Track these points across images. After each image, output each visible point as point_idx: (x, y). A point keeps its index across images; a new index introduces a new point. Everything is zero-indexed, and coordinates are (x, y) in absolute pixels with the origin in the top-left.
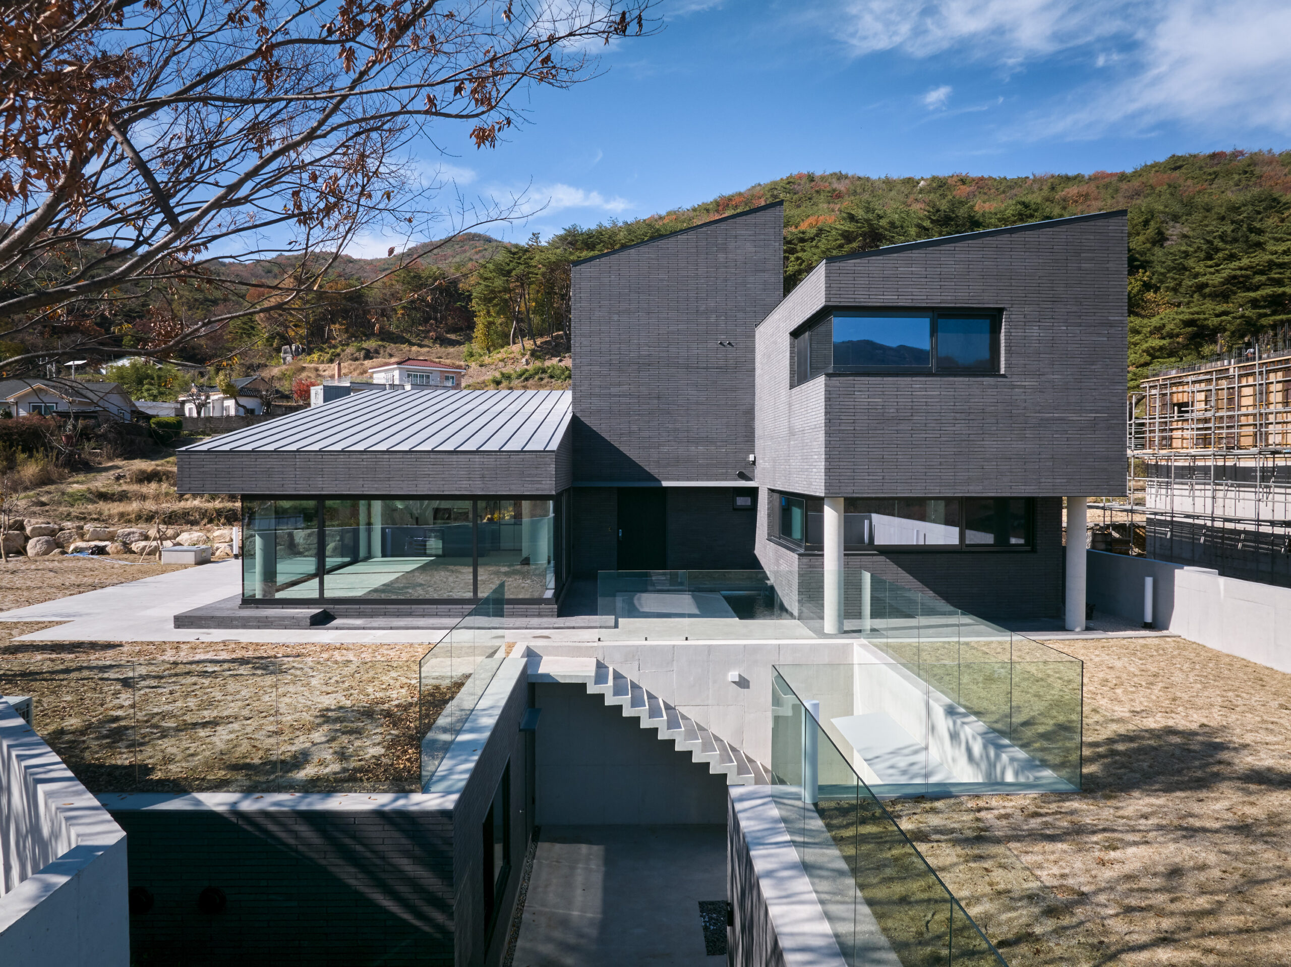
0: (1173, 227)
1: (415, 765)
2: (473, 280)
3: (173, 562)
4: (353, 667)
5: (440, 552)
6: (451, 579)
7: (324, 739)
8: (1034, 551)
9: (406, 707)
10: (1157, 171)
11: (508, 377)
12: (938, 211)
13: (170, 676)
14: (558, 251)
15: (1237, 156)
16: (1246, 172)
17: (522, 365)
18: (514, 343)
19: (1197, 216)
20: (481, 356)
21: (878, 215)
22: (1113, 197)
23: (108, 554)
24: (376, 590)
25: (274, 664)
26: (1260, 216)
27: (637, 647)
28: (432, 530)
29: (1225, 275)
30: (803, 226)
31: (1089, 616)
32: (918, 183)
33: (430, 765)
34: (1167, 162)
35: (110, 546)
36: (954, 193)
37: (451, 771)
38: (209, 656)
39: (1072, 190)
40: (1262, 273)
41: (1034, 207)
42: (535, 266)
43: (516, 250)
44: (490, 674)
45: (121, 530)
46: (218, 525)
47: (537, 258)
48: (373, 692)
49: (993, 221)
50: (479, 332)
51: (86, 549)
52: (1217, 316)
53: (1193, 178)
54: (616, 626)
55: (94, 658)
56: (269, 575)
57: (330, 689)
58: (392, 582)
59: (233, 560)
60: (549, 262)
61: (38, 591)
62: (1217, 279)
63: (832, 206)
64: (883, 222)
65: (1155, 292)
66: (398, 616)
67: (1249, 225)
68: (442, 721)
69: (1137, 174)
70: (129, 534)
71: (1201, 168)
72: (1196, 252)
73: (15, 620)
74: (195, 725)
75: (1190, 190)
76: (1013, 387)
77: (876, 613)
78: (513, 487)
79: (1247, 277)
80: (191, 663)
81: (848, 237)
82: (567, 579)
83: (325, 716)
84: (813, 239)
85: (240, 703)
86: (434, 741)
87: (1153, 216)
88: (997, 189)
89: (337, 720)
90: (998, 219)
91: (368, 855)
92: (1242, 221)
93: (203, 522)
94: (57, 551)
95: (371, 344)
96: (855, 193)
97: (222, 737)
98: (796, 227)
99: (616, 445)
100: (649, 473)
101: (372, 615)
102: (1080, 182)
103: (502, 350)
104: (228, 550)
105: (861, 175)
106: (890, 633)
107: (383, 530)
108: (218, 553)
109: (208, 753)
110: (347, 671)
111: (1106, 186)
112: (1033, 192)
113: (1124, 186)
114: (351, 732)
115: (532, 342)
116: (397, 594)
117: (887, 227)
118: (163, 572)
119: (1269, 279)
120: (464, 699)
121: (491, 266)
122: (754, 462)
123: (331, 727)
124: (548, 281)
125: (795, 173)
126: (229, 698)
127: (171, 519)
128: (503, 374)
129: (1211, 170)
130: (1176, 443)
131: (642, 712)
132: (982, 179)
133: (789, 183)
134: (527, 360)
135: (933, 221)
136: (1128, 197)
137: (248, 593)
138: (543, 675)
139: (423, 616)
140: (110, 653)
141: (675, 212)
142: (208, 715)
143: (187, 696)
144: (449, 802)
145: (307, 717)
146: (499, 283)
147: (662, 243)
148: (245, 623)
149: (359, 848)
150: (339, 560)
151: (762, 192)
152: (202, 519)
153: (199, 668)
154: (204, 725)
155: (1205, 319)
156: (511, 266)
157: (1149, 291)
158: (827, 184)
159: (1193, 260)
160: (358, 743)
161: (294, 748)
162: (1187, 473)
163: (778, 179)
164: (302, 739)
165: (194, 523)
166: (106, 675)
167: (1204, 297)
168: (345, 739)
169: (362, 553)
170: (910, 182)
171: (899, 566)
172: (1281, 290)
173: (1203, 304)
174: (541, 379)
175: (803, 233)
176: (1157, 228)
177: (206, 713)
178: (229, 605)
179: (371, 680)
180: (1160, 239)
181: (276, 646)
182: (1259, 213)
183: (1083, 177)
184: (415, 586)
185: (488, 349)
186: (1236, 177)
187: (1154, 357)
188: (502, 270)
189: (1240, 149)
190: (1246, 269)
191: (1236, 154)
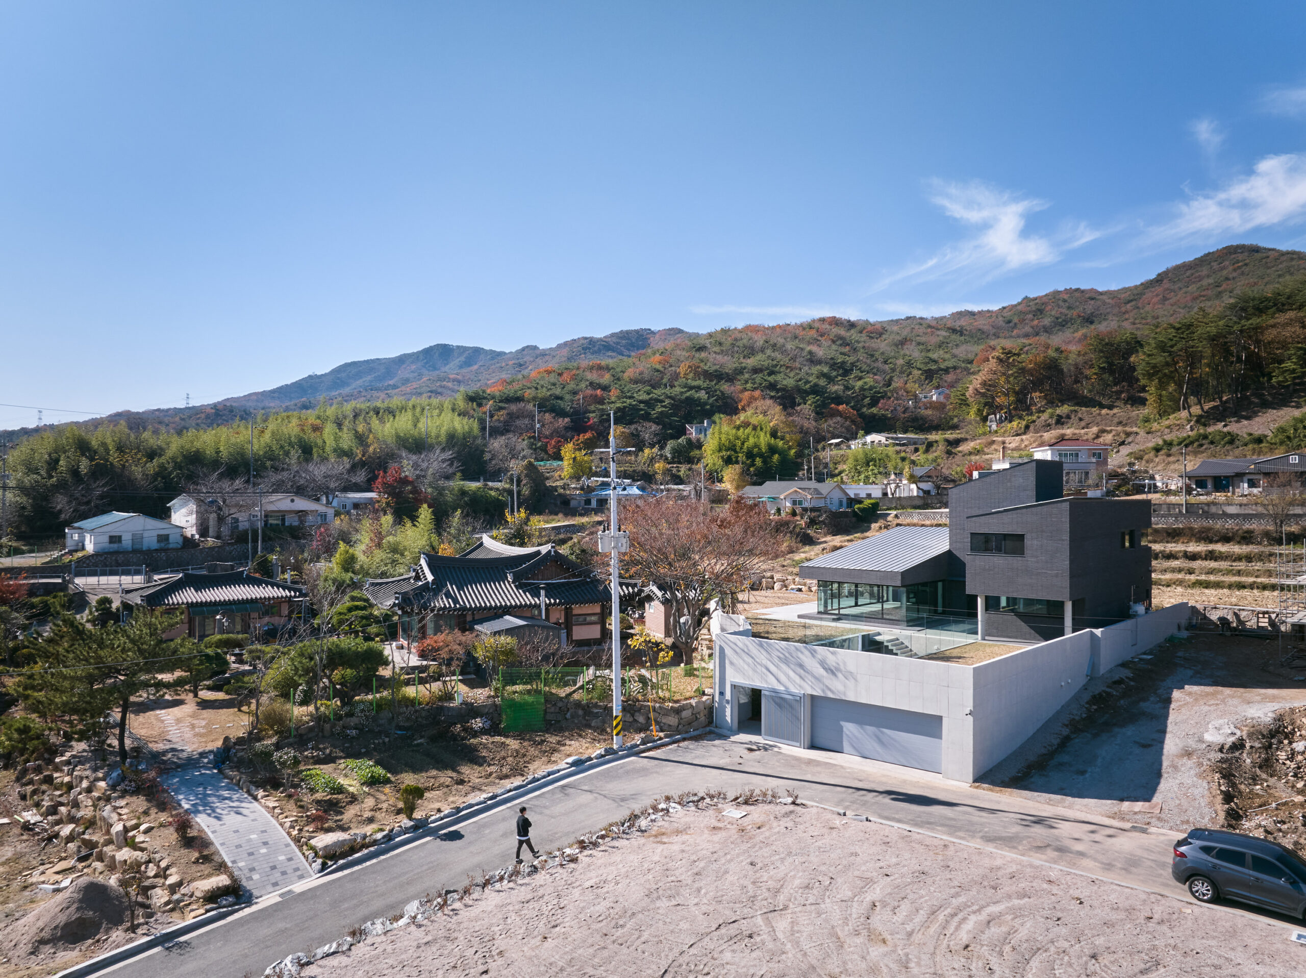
2: (1140, 356)
11: (1169, 444)
17: (1187, 431)
18: (1183, 409)
20: (1151, 422)
23: (802, 591)
35: (804, 589)
42: (1196, 340)
43: (1180, 326)
47: (1201, 331)
50: (1152, 400)
51: (795, 589)
61: (770, 604)
78: (888, 583)
95: (1064, 409)
103: (1171, 417)
115: (1199, 408)
128: (1165, 441)
134: (1191, 427)
137: (818, 612)
148: (817, 619)
156: (1174, 342)
174: (1201, 445)
178: (813, 614)
185: (1160, 416)
188: (1165, 346)
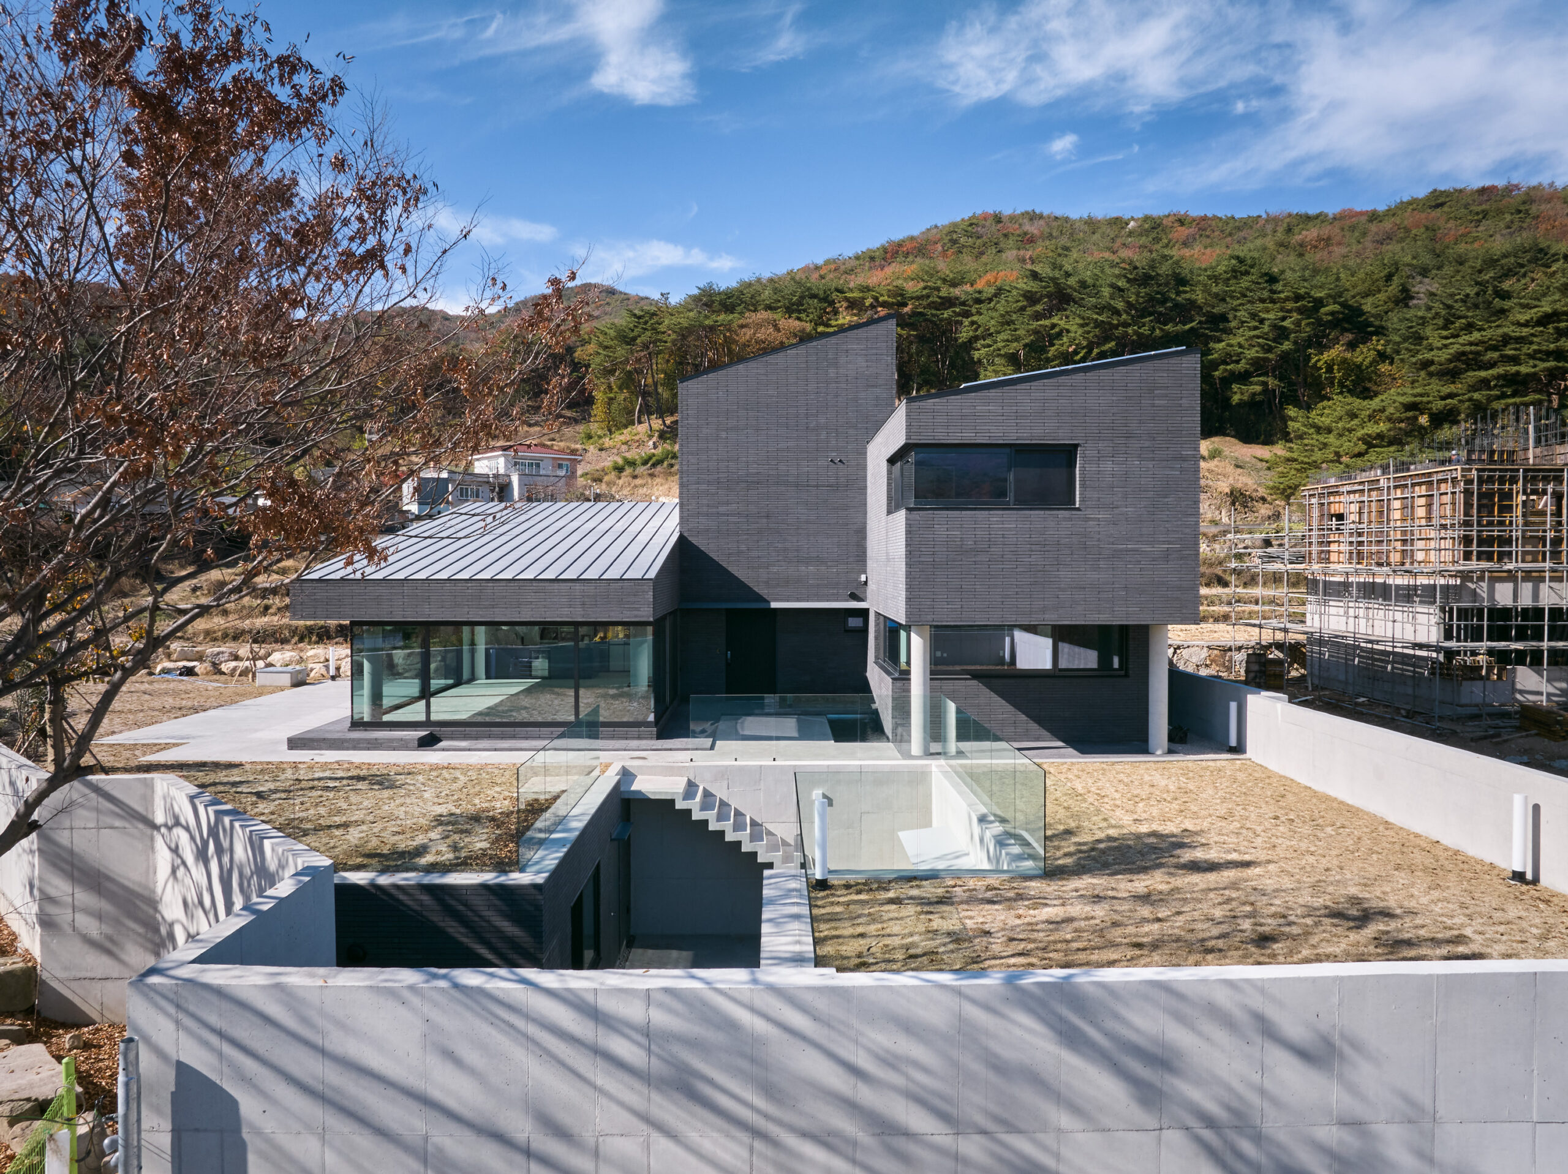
0: (1421, 283)
1: (514, 855)
2: (591, 348)
3: (268, 684)
4: (460, 784)
5: (546, 673)
6: (556, 702)
7: (438, 837)
8: (1126, 676)
9: (508, 814)
10: (1413, 210)
11: (632, 463)
12: (1136, 268)
13: (297, 790)
14: (691, 314)
15: (1511, 191)
16: (1520, 212)
17: (650, 449)
18: (640, 422)
19: (1448, 270)
20: (600, 437)
21: (1066, 272)
22: (1359, 242)
23: (197, 675)
24: (480, 714)
25: (388, 780)
26: (1523, 270)
27: (727, 767)
28: (538, 651)
29: (1452, 351)
30: (979, 285)
31: (1171, 739)
32: (1127, 224)
33: (527, 854)
34: (1428, 198)
35: (199, 667)
36: (1170, 236)
37: (542, 859)
38: (327, 774)
39: (1311, 234)
40: (1495, 348)
41: (1249, 262)
42: (664, 333)
43: (642, 314)
44: (584, 789)
45: (210, 650)
46: (310, 643)
47: (667, 322)
48: (480, 803)
49: (1201, 278)
50: (598, 410)
51: (174, 669)
52: (1443, 398)
53: (1456, 218)
54: (712, 748)
55: (222, 776)
56: (377, 697)
57: (441, 801)
58: (497, 705)
59: (330, 681)
60: (681, 328)
61: (142, 714)
62: (1444, 356)
63: (1022, 253)
64: (1072, 281)
65: (1391, 363)
66: (502, 738)
67: (1495, 287)
68: (539, 824)
69: (1390, 213)
70: (218, 654)
71: (1466, 206)
72: (1434, 318)
73: (132, 742)
74: (330, 827)
75: (1452, 232)
76: (1088, 519)
77: (961, 737)
78: (612, 614)
79: (1478, 353)
80: (313, 780)
81: (1031, 298)
82: (671, 702)
83: (439, 821)
84: (990, 300)
85: (364, 811)
86: (532, 838)
87: (1397, 269)
88: (1222, 231)
89: (448, 823)
90: (1208, 276)
91: (476, 919)
92: (1488, 282)
93: (294, 641)
94: (144, 671)
96: (1050, 236)
97: (354, 836)
98: (972, 285)
99: (724, 564)
100: (758, 594)
101: (477, 738)
102: (1323, 222)
103: (625, 431)
104: (324, 672)
105: (1058, 213)
106: (974, 754)
107: (487, 650)
108: (312, 674)
109: (345, 847)
110: (455, 786)
111: (1353, 228)
112: (1265, 236)
113: (1373, 227)
114: (462, 832)
115: (660, 421)
116: (502, 717)
117: (1076, 286)
118: (261, 694)
119: (1502, 356)
120: (559, 808)
121: (612, 333)
122: (866, 583)
123: (445, 828)
124: (679, 349)
125: (979, 212)
126: (354, 807)
127: (260, 637)
128: (626, 460)
129: (1479, 209)
130: (1334, 557)
131: (727, 826)
132: (1204, 218)
133: (971, 225)
134: (654, 443)
135: (1129, 281)
136: (1378, 242)
137: (356, 717)
138: (634, 792)
139: (526, 738)
140: (235, 771)
141: (834, 260)
142: (338, 820)
143: (317, 805)
144: (540, 879)
145: (423, 821)
146: (621, 352)
147: (771, 359)
148: (356, 745)
149: (469, 913)
150: (443, 682)
151: (938, 236)
152: (293, 637)
153: (321, 784)
154: (338, 827)
155: (1429, 402)
156: (635, 333)
157: (1384, 362)
158: (1017, 226)
159: (1431, 327)
160: (467, 840)
161: (415, 843)
162: (1339, 590)
163: (959, 219)
164: (421, 837)
165: (284, 641)
166: (239, 790)
167: (1431, 375)
168: (456, 837)
169: (466, 675)
170: (1118, 223)
171: (992, 689)
172: (1515, 368)
173: (1429, 384)
174: (672, 466)
175: (980, 292)
176: (1402, 285)
177: (336, 819)
178: (338, 727)
179: (478, 794)
180: (1405, 298)
181: (388, 765)
182: (1522, 266)
183: (1326, 215)
184: (519, 709)
185: (610, 431)
186: (1508, 217)
187: (1370, 446)
188: (625, 337)
189: (1515, 182)
190: (1477, 345)
191: (1509, 189)
